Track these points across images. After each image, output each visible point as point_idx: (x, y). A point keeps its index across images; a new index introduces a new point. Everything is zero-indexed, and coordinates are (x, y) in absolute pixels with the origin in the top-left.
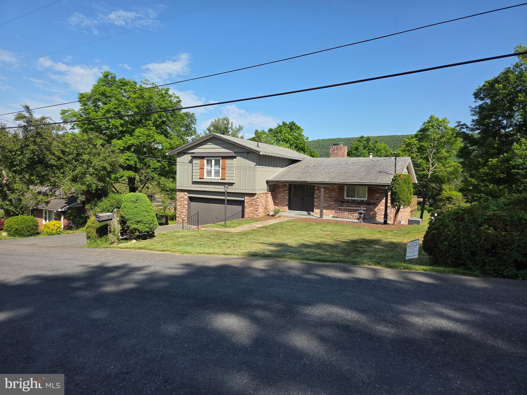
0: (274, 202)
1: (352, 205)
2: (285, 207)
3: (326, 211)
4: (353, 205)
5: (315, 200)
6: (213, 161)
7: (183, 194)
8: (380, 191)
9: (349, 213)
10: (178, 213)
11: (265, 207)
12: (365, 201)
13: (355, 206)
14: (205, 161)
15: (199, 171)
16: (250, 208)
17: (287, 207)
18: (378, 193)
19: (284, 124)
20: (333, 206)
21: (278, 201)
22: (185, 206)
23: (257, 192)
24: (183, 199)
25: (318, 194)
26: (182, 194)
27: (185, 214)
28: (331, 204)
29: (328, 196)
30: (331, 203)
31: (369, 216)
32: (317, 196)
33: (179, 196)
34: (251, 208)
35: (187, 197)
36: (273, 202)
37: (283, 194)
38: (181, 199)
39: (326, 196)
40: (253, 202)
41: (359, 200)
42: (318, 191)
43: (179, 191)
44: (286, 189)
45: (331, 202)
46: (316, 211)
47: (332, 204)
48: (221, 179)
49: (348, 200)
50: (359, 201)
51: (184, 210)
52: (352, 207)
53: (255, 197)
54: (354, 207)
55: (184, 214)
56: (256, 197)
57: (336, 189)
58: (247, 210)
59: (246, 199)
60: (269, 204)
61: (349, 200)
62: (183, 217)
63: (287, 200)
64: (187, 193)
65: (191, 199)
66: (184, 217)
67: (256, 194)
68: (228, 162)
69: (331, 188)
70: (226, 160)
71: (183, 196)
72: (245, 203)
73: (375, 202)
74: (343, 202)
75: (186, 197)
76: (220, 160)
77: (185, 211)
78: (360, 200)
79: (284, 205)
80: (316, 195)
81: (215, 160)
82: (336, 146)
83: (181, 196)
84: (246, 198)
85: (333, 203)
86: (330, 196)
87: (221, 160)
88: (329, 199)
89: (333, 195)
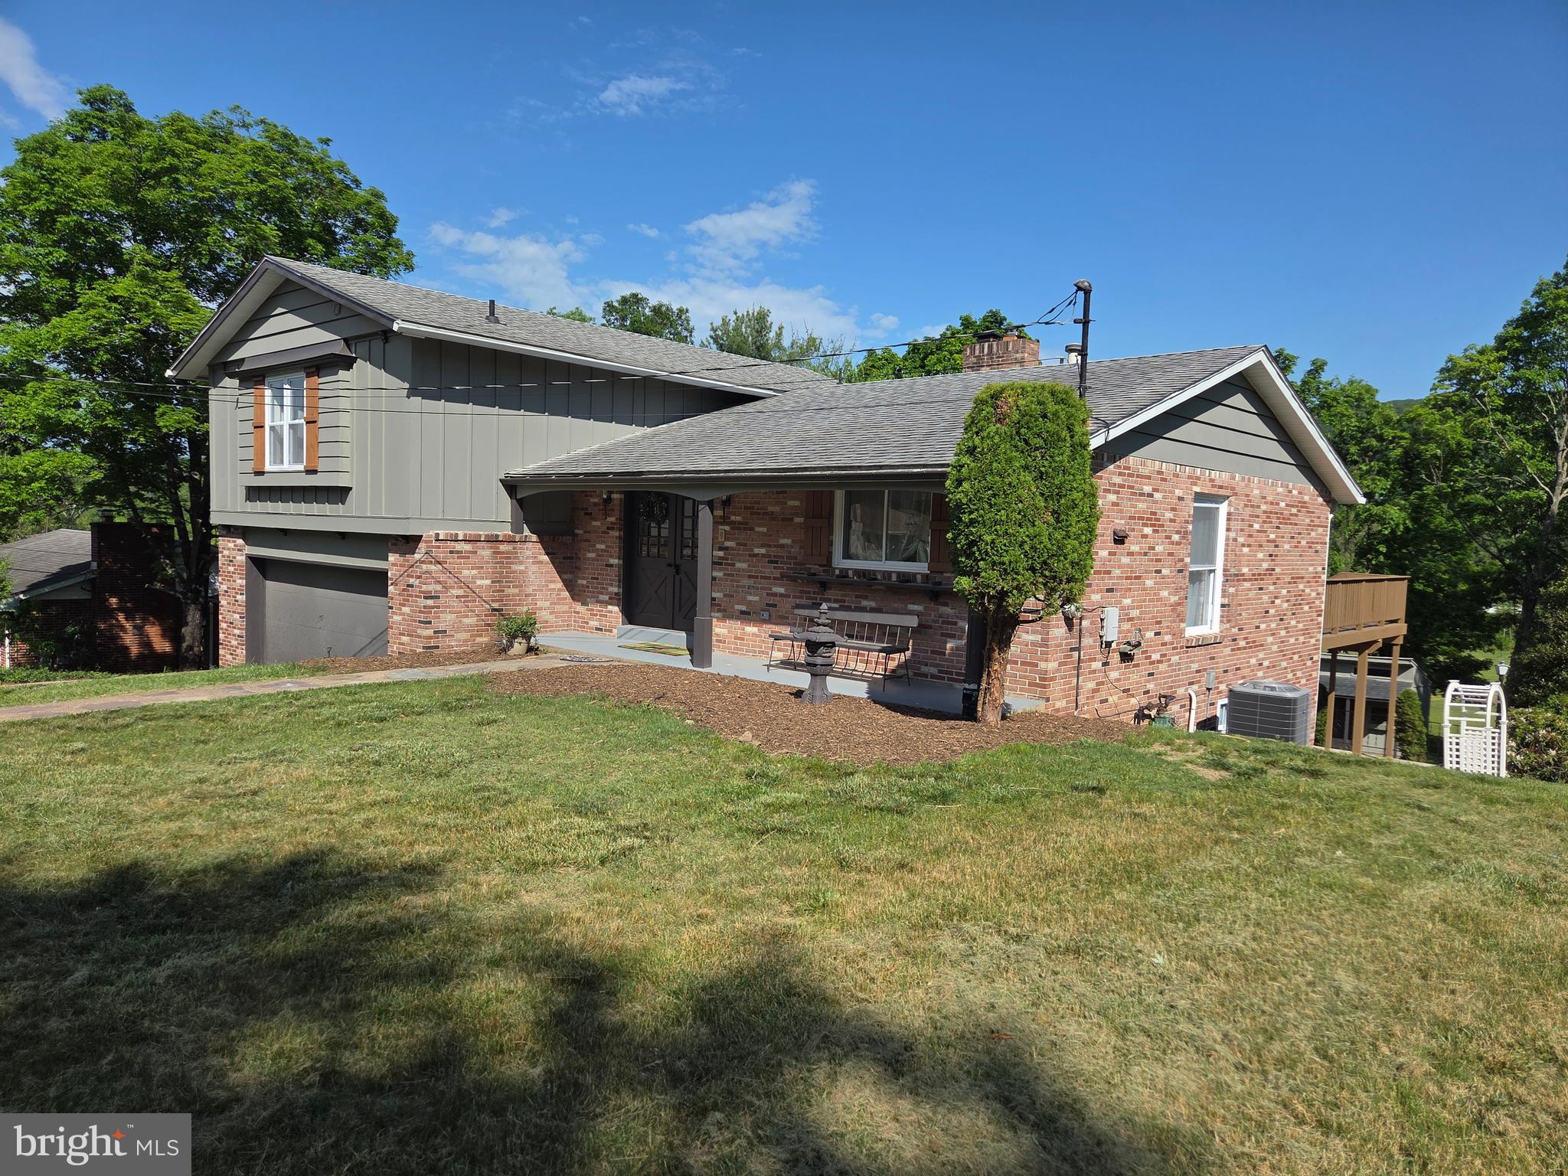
0: (569, 585)
1: (865, 603)
2: (610, 607)
3: (756, 630)
4: (866, 598)
5: (714, 573)
6: (287, 389)
7: (233, 545)
9: (849, 648)
10: (222, 625)
11: (496, 605)
12: (919, 578)
13: (873, 604)
14: (267, 391)
15: (251, 440)
16: (403, 609)
17: (616, 609)
19: (967, 323)
20: (786, 605)
21: (585, 582)
22: (239, 597)
23: (428, 533)
24: (234, 569)
25: (728, 544)
26: (230, 545)
27: (239, 632)
28: (775, 595)
29: (763, 551)
30: (774, 589)
31: (936, 666)
32: (721, 553)
33: (225, 552)
35: (244, 558)
36: (560, 585)
37: (603, 547)
38: (230, 568)
39: (756, 551)
40: (411, 581)
41: (890, 573)
42: (727, 528)
43: (225, 532)
44: (613, 519)
45: (776, 585)
47: (781, 595)
48: (306, 472)
50: (894, 578)
51: (235, 616)
52: (863, 609)
53: (417, 556)
54: (873, 610)
55: (236, 632)
56: (423, 557)
57: (797, 515)
58: (395, 618)
59: (393, 565)
60: (530, 590)
61: (850, 573)
62: (235, 643)
63: (614, 574)
65: (262, 567)
66: (237, 643)
67: (417, 539)
68: (323, 387)
71: (235, 554)
72: (389, 582)
74: (824, 586)
75: (241, 559)
77: (237, 616)
78: (899, 574)
79: (606, 598)
82: (986, 345)
83: (228, 553)
84: (391, 558)
85: (782, 590)
86: (773, 551)
87: (305, 381)
88: (769, 570)
89: (783, 546)
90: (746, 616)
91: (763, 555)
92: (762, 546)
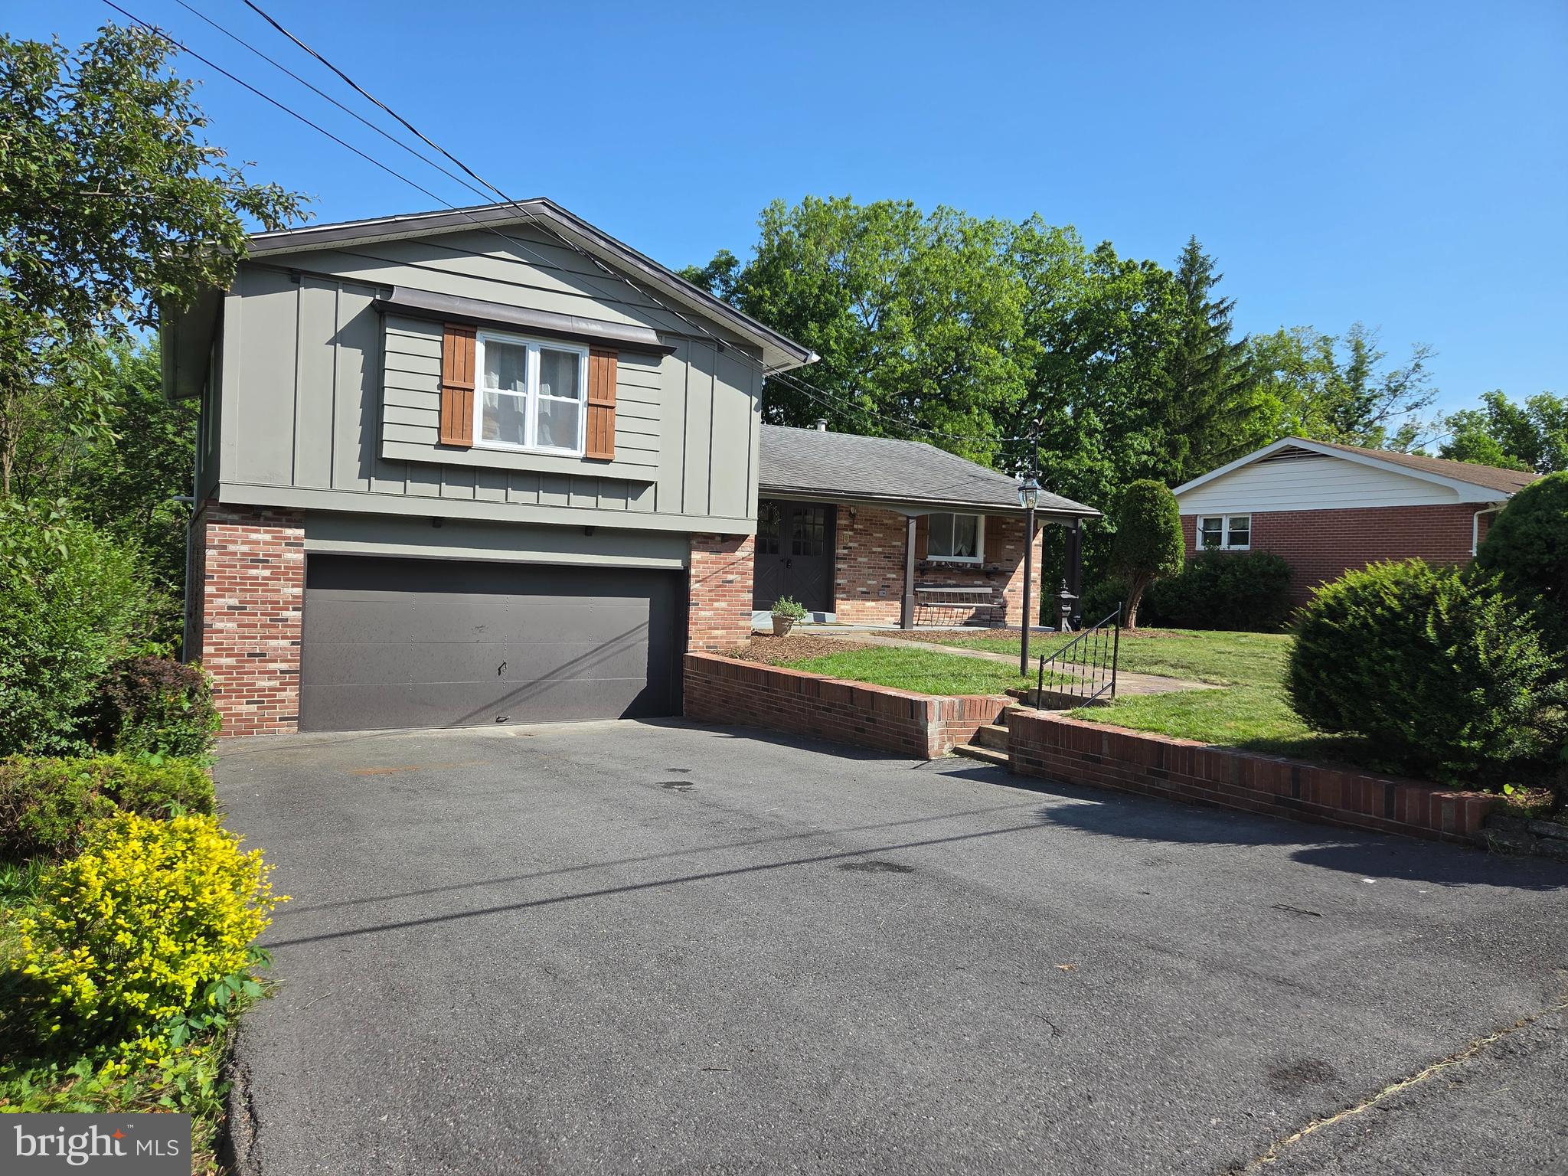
1: (949, 582)
3: (873, 604)
4: (950, 578)
5: (839, 566)
6: (534, 359)
7: (268, 537)
8: (1016, 534)
9: (940, 608)
10: (215, 661)
12: (979, 566)
13: (955, 582)
14: (480, 349)
15: (434, 402)
16: (716, 604)
18: (1011, 542)
20: (897, 586)
22: (285, 614)
24: (267, 573)
25: (851, 544)
26: (254, 536)
27: (284, 666)
28: (889, 579)
29: (880, 550)
30: (889, 576)
32: (846, 551)
33: (231, 548)
34: (723, 605)
35: (301, 557)
38: (253, 572)
39: (874, 550)
40: (730, 577)
42: (851, 533)
43: (235, 517)
45: (889, 573)
46: (842, 607)
47: (893, 579)
48: (586, 460)
49: (939, 564)
51: (273, 643)
52: (950, 585)
55: (272, 666)
56: (744, 554)
58: (703, 614)
59: (698, 562)
61: (943, 564)
62: (264, 683)
64: (301, 532)
66: (276, 683)
68: (626, 372)
69: (890, 522)
70: (619, 364)
71: (271, 550)
72: (693, 580)
73: (1004, 569)
74: (925, 572)
75: (299, 557)
76: (575, 358)
77: (283, 643)
80: (845, 548)
81: (544, 353)
83: (245, 548)
84: (696, 556)
85: (894, 576)
86: (887, 550)
87: (585, 363)
88: (883, 563)
89: (894, 547)
90: (866, 596)
91: (880, 553)
92: (880, 546)
